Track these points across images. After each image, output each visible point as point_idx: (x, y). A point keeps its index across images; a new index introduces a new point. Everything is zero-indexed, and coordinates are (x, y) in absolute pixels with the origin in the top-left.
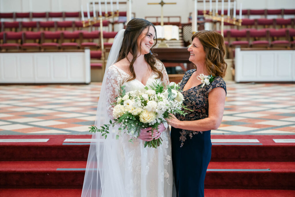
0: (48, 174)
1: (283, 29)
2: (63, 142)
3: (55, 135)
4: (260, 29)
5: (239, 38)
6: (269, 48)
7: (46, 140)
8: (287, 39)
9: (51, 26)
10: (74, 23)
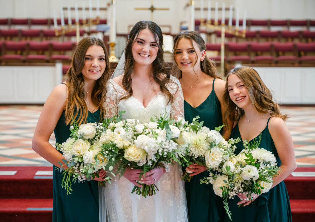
0: (16, 215)
1: (290, 43)
2: (34, 175)
3: (24, 166)
4: (263, 43)
5: (238, 53)
6: (273, 64)
7: (13, 173)
8: (294, 55)
9: (13, 35)
10: (42, 31)
